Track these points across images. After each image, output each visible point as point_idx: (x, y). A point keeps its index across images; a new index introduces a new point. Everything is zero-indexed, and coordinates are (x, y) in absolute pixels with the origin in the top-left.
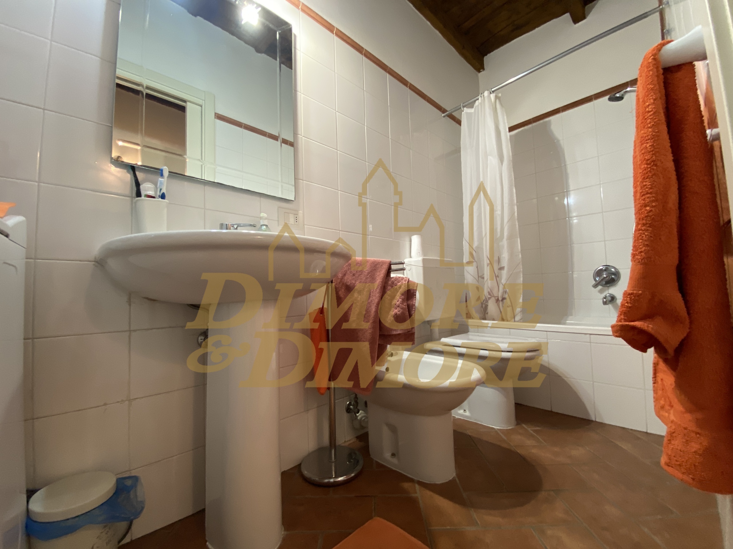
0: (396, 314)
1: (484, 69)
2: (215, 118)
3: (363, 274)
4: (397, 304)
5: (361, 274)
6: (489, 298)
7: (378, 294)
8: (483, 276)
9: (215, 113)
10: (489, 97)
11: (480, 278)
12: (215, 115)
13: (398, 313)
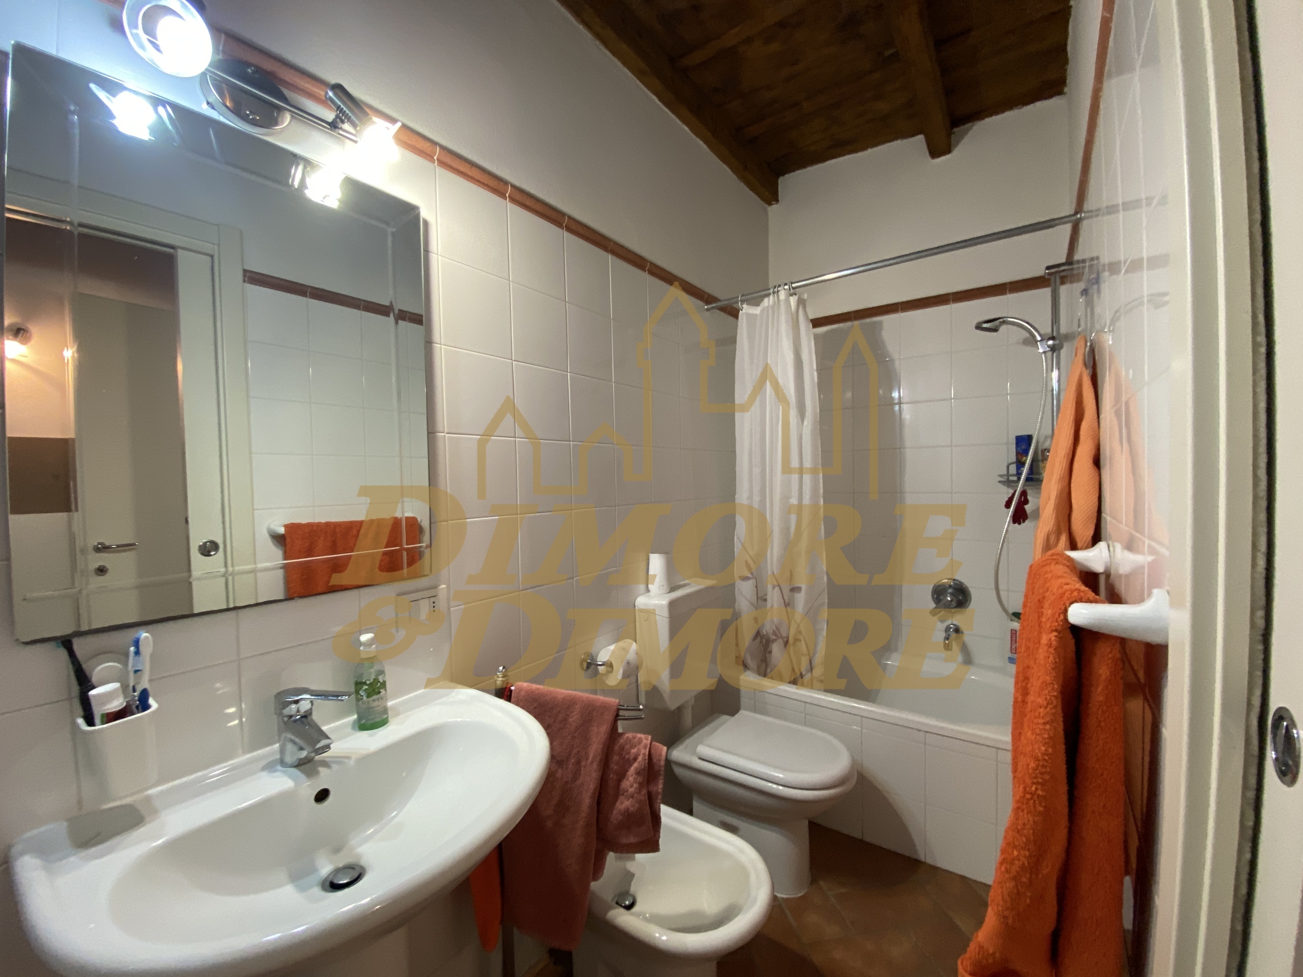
0: (627, 810)
1: (777, 201)
2: (244, 281)
3: (567, 728)
4: (629, 792)
5: (563, 729)
6: (774, 641)
7: (595, 774)
8: (765, 597)
9: (245, 271)
10: (787, 302)
11: (759, 600)
12: (244, 276)
13: (632, 809)
